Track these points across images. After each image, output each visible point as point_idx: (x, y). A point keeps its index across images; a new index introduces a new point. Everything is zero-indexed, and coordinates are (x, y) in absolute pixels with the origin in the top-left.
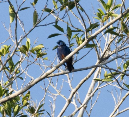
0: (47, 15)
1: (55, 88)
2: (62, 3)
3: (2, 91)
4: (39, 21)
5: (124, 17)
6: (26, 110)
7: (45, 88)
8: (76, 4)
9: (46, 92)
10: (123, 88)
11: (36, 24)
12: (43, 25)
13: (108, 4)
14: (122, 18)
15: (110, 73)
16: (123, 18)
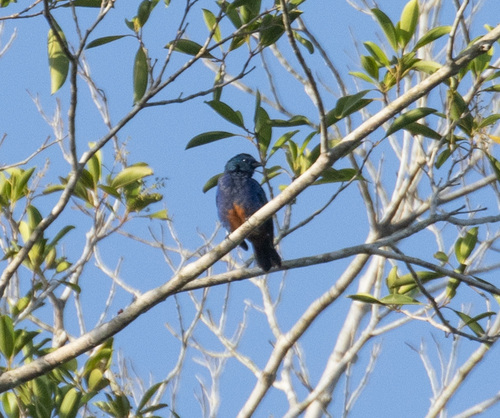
0: (186, 65)
1: (217, 331)
2: (237, 24)
3: (14, 335)
4: (156, 87)
5: (459, 75)
6: (99, 405)
7: (183, 332)
8: (289, 24)
9: (185, 345)
10: (454, 331)
11: (146, 96)
12: (172, 102)
13: (402, 28)
14: (451, 79)
15: (409, 276)
16: (456, 77)
